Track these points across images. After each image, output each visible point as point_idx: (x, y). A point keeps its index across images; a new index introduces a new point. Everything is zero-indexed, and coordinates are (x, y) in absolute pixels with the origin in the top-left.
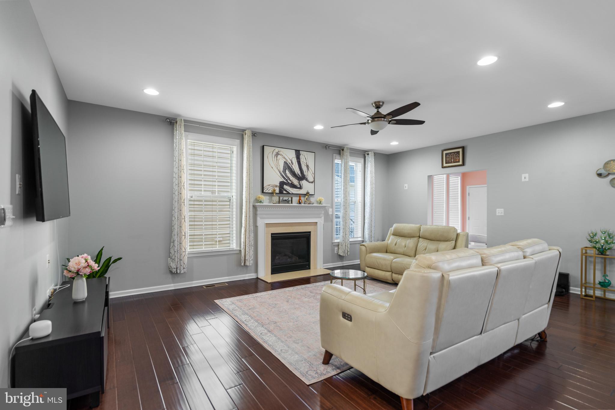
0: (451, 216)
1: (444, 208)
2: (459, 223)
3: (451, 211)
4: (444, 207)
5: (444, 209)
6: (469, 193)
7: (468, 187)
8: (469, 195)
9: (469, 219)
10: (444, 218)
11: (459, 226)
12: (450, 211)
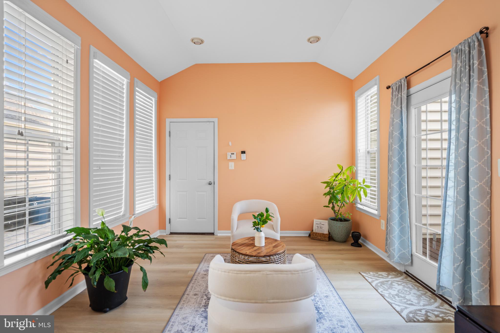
0: (139, 171)
1: (122, 157)
2: (152, 180)
3: (139, 163)
4: (124, 155)
5: (124, 159)
6: (170, 132)
7: (168, 121)
8: (170, 136)
9: (170, 179)
10: (124, 180)
11: (153, 190)
12: (137, 163)
